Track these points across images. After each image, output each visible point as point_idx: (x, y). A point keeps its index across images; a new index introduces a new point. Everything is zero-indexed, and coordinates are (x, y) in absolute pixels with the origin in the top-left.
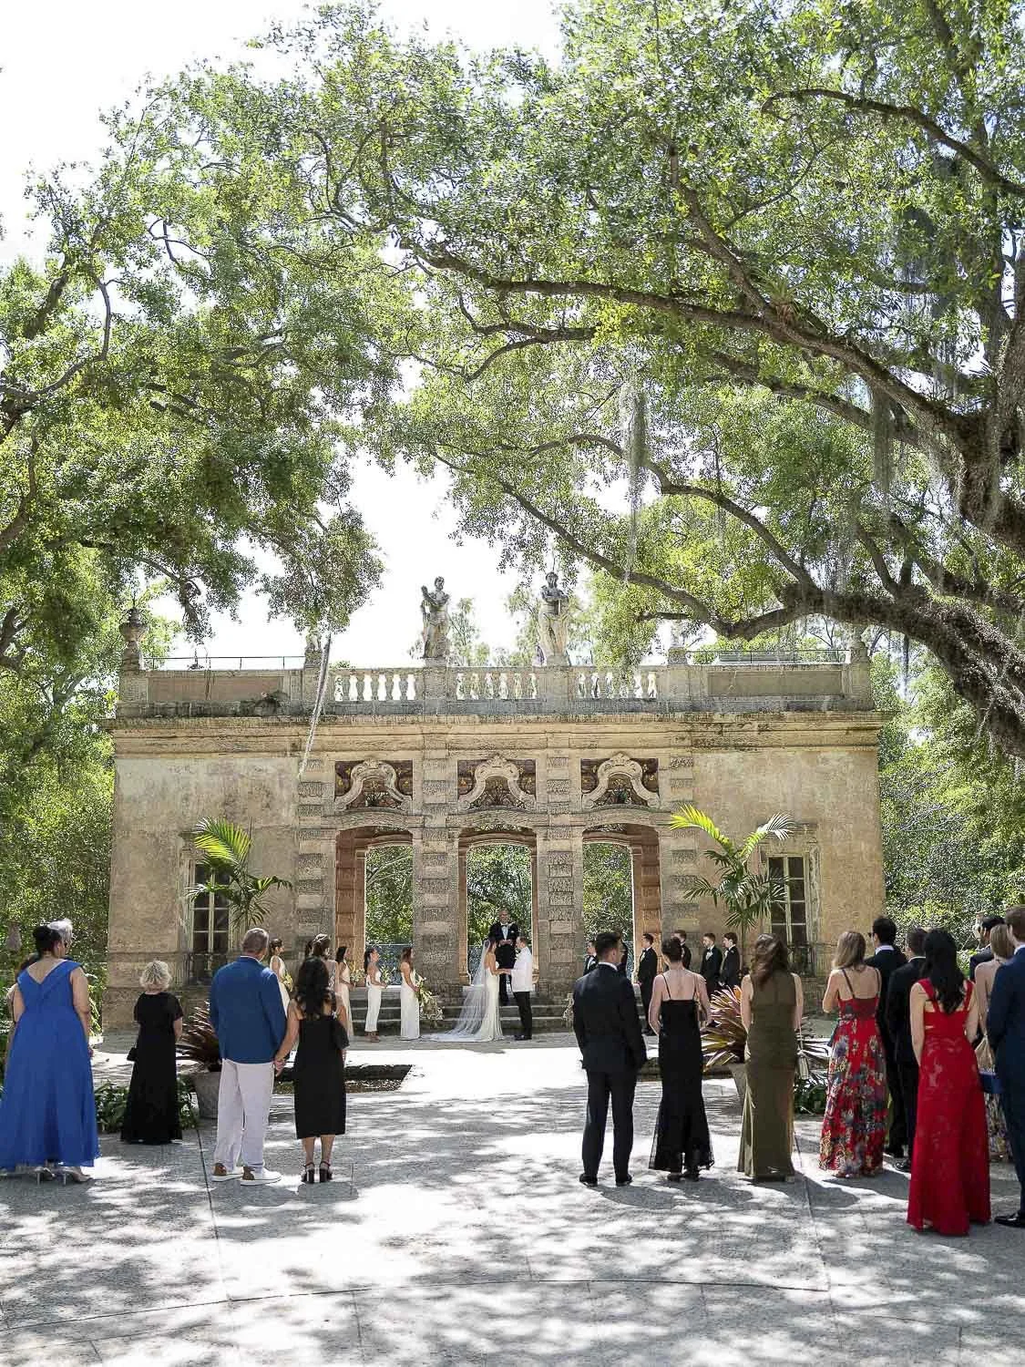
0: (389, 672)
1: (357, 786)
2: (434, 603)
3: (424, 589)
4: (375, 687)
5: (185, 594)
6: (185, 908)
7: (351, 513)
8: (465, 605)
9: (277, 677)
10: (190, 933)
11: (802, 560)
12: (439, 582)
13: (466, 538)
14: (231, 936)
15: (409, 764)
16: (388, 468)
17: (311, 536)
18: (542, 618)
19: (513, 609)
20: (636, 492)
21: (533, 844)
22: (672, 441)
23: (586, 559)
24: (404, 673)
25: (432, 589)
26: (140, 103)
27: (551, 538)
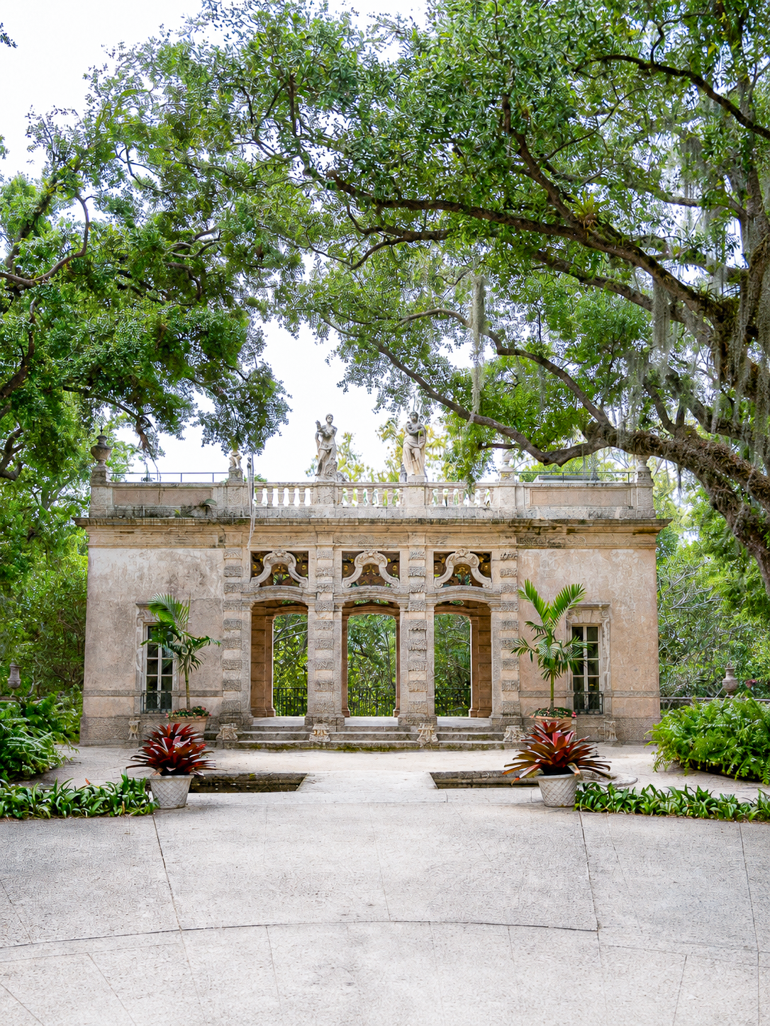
0: (291, 486)
1: (268, 570)
2: (325, 435)
3: (318, 423)
4: (281, 497)
5: (140, 425)
6: (140, 658)
7: (265, 368)
8: (348, 437)
9: (207, 488)
10: (144, 675)
11: (602, 405)
12: (330, 418)
13: (351, 386)
14: (174, 679)
15: (305, 554)
16: (294, 332)
17: (234, 384)
18: (406, 446)
19: (385, 438)
20: (478, 352)
21: (398, 615)
22: (507, 315)
23: (439, 403)
24: (303, 487)
25: (324, 423)
26: (113, 64)
27: (414, 387)
